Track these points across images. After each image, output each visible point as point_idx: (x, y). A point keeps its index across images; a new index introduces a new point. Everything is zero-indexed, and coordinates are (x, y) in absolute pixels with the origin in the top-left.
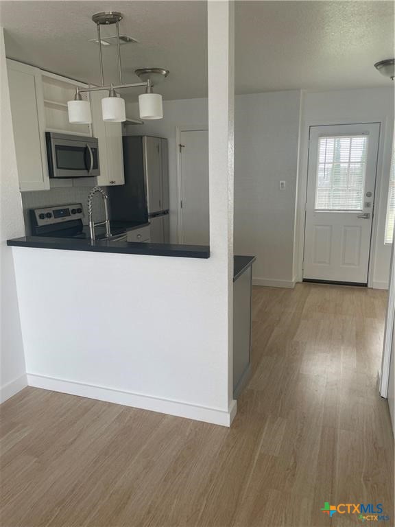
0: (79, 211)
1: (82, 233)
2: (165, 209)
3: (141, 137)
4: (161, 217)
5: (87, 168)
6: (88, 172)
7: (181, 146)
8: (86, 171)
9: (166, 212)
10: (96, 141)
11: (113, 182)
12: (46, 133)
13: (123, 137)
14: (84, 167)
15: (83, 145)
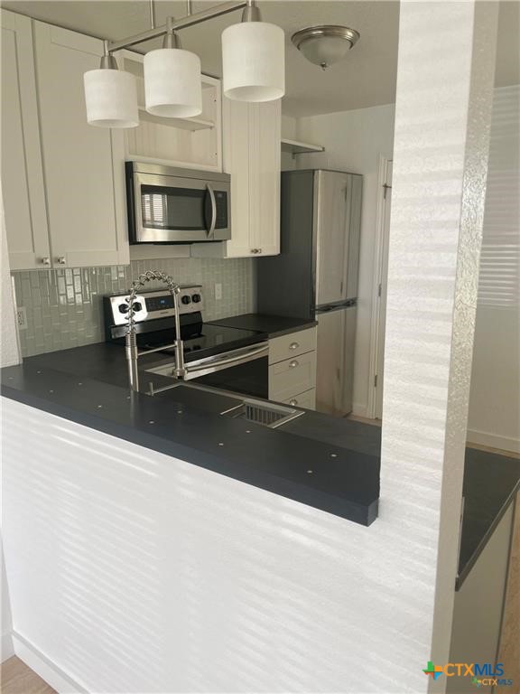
0: (196, 298)
1: (200, 336)
2: (350, 297)
3: (313, 171)
4: (343, 310)
5: (206, 227)
6: (208, 232)
7: (386, 186)
8: (203, 232)
9: (351, 303)
10: (226, 178)
11: (257, 251)
12: (126, 163)
13: (282, 173)
14: (200, 224)
15: (200, 186)
